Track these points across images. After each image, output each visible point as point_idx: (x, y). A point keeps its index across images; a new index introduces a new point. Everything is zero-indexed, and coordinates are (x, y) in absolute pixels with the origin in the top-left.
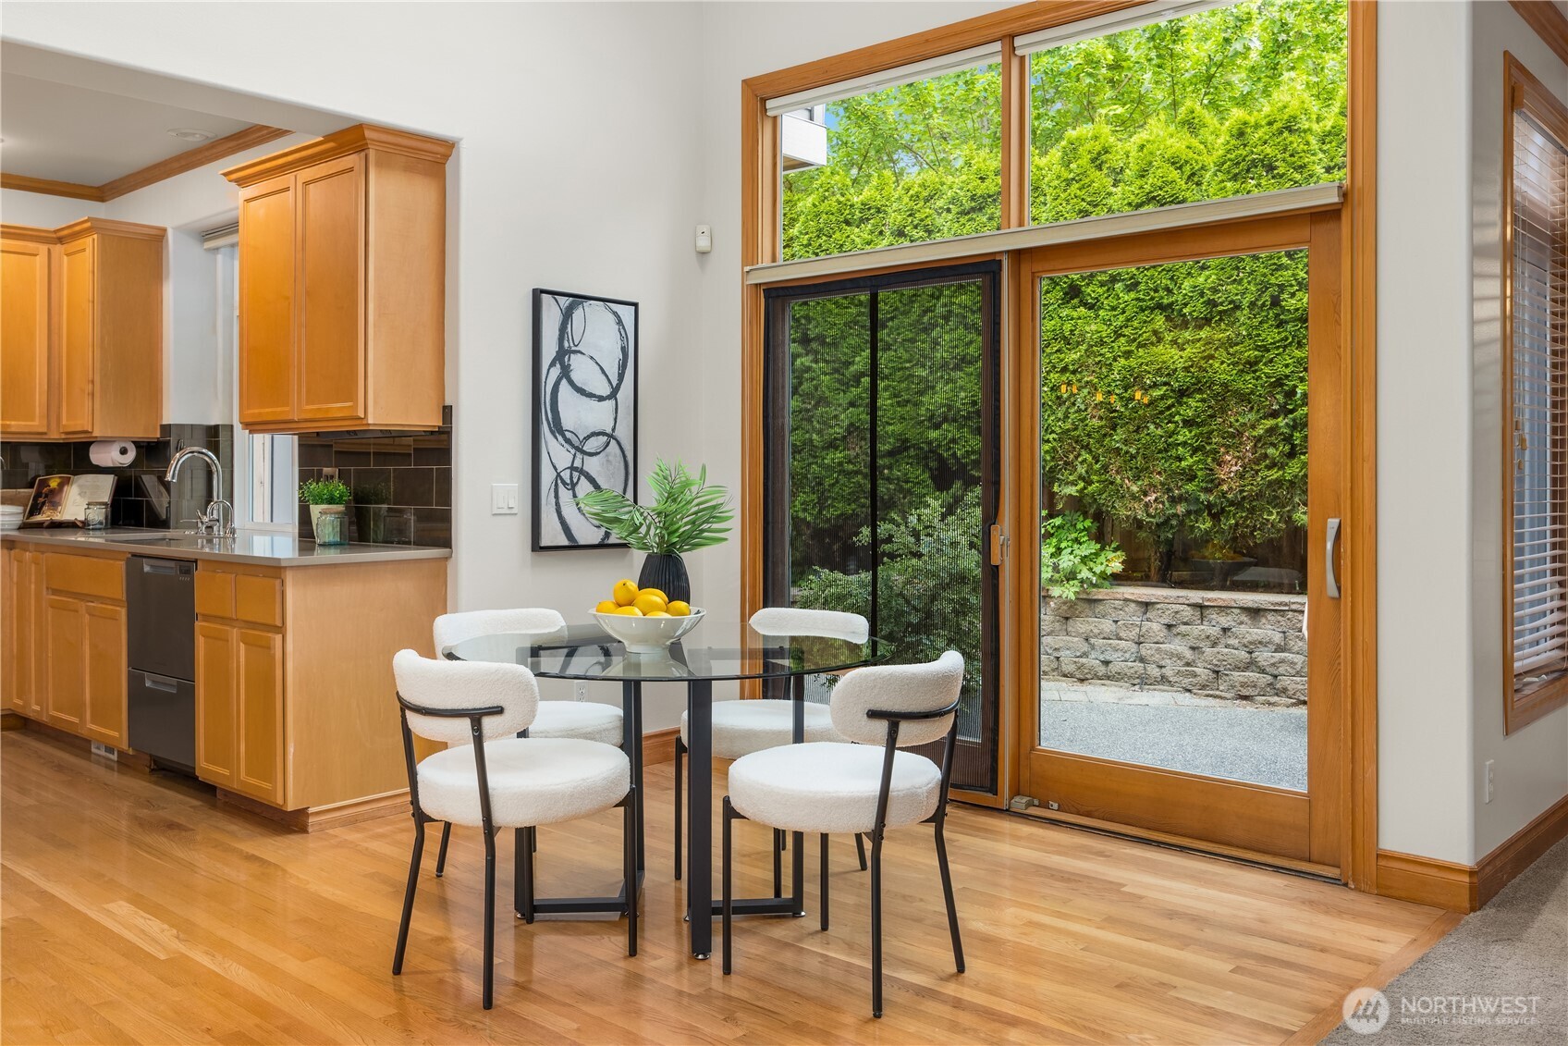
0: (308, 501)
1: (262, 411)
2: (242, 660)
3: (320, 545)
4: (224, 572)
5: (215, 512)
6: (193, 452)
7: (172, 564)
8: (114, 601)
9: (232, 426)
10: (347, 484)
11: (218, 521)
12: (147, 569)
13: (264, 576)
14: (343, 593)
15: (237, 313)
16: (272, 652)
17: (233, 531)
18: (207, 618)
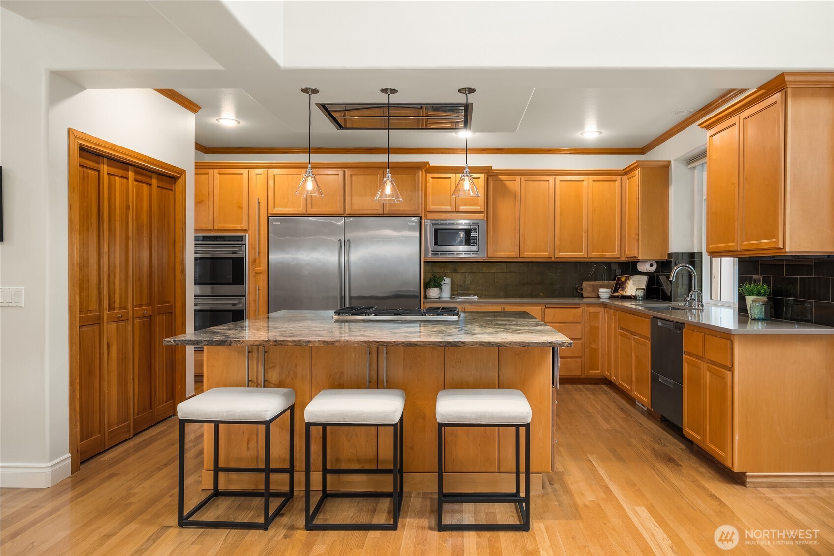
0: (745, 294)
1: (719, 245)
2: (708, 381)
3: (752, 319)
4: (698, 331)
5: (693, 296)
6: (683, 266)
7: (672, 324)
8: (645, 338)
9: (702, 253)
10: (768, 285)
11: (695, 300)
12: (660, 324)
13: (721, 337)
14: (770, 353)
15: (705, 197)
16: (726, 381)
17: (702, 306)
18: (689, 354)
